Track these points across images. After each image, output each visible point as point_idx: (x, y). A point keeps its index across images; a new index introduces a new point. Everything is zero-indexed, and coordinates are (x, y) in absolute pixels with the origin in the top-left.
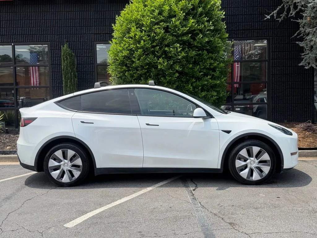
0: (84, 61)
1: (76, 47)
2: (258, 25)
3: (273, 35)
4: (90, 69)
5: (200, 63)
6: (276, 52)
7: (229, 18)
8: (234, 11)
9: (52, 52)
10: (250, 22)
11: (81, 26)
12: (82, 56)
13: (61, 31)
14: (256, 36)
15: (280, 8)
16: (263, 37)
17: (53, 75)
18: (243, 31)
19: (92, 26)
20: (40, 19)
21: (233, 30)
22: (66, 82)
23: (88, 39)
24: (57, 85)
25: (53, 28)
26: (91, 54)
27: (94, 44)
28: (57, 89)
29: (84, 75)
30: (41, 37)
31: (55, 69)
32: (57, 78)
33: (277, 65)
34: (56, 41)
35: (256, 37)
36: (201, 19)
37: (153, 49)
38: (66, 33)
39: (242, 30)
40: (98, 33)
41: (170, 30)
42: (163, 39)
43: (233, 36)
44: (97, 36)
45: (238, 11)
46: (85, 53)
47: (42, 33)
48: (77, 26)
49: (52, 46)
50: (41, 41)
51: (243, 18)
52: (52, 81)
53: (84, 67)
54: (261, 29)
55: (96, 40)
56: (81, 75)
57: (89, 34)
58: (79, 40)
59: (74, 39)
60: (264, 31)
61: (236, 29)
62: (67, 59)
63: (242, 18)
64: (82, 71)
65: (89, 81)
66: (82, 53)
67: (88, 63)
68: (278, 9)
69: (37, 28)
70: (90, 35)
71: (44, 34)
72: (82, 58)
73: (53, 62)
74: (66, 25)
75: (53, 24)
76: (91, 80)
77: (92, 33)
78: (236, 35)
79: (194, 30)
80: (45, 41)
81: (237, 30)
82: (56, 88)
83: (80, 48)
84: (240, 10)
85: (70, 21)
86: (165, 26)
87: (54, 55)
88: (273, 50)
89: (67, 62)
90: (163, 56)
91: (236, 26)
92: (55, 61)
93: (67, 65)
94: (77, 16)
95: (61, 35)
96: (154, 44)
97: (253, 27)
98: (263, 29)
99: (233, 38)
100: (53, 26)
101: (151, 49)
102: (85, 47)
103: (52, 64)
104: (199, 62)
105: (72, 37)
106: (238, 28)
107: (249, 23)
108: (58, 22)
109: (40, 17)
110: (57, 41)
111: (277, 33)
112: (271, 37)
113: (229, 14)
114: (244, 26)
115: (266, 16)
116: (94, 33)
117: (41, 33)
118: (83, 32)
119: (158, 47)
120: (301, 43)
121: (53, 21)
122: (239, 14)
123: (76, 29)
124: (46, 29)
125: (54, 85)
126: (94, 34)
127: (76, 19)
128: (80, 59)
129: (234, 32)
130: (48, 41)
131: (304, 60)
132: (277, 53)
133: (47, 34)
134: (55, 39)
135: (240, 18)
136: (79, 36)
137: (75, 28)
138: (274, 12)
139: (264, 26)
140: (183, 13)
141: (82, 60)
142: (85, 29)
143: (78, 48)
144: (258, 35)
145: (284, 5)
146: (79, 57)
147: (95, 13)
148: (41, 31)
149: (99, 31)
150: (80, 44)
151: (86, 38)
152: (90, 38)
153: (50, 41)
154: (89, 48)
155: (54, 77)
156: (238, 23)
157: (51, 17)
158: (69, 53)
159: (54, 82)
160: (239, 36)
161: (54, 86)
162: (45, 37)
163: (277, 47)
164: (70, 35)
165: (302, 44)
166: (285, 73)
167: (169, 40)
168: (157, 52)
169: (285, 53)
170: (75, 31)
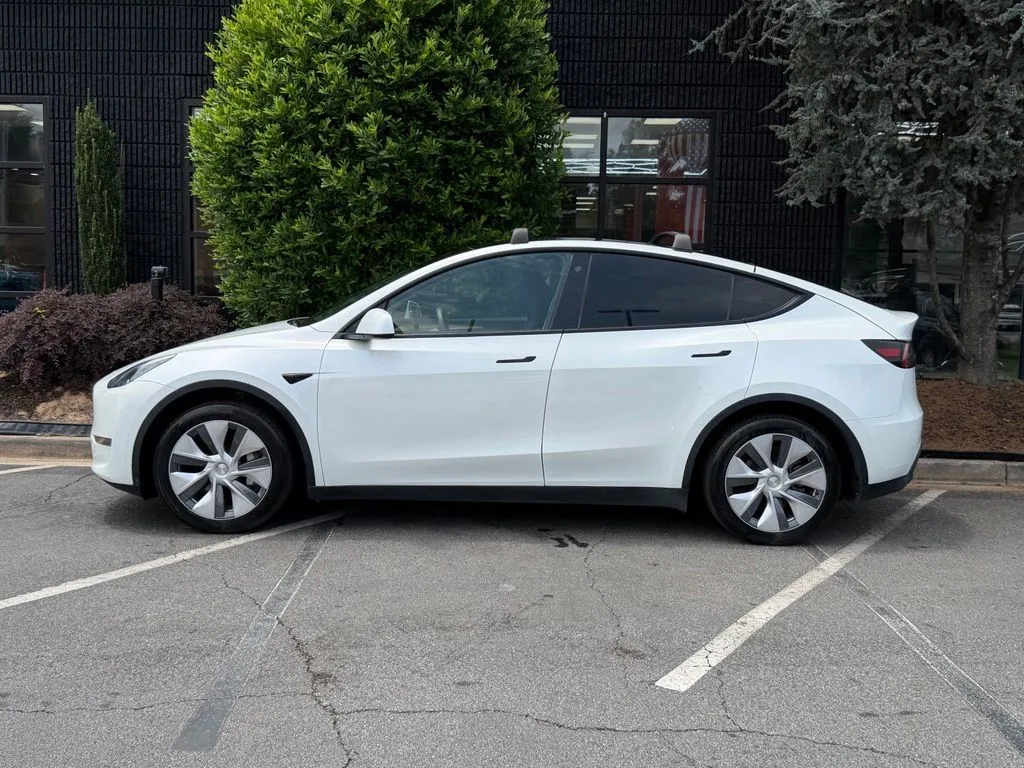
0: (151, 156)
1: (128, 114)
2: (683, 71)
3: (726, 105)
4: (168, 181)
5: (461, 175)
6: (733, 155)
7: (594, 45)
8: (611, 26)
9: (57, 126)
10: (657, 62)
11: (144, 48)
12: (145, 141)
13: (83, 62)
14: (675, 105)
15: (734, 21)
16: (695, 108)
17: (58, 196)
18: (637, 89)
19: (180, 51)
20: (23, 24)
21: (606, 84)
22: (87, 220)
23: (166, 90)
24: (69, 225)
25: (62, 52)
26: (173, 136)
27: (182, 106)
28: (66, 239)
29: (151, 200)
30: (24, 80)
31: (63, 176)
32: (69, 206)
33: (734, 196)
34: (67, 93)
35: (674, 108)
36: (470, 39)
37: (312, 126)
38: (99, 71)
39: (633, 85)
40: (195, 72)
41: (364, 68)
42: (343, 96)
43: (605, 102)
44: (194, 82)
45: (623, 25)
46: (156, 132)
47: (29, 68)
48: (133, 48)
49: (56, 107)
50: (25, 91)
51: (639, 49)
52: (52, 212)
53: (151, 175)
54: (690, 85)
55: (188, 95)
56: (141, 200)
57: (169, 74)
58: (139, 91)
59: (122, 90)
60: (699, 92)
61: (614, 82)
62: (90, 148)
63: (635, 48)
64: (143, 189)
65: (165, 219)
66: (145, 132)
67: (162, 163)
68: (728, 22)
69: (12, 52)
70: (172, 77)
71: (35, 70)
72: (146, 146)
73: (57, 157)
74: (100, 44)
75: (61, 41)
76: (171, 218)
77: (178, 72)
78: (614, 101)
79: (444, 74)
80: (35, 91)
81: (616, 85)
82: (63, 236)
83: (139, 116)
84: (629, 24)
85: (111, 35)
86: (350, 54)
87: (62, 134)
88: (725, 150)
89: (91, 158)
90: (345, 149)
91: (615, 72)
92: (63, 154)
93: (90, 165)
94: (133, 19)
95: (83, 76)
96: (318, 110)
97: (665, 78)
98: (696, 85)
99: (605, 108)
100: (61, 47)
101: (308, 124)
102: (156, 115)
103: (54, 164)
104: (457, 174)
105: (116, 83)
106: (620, 78)
107: (655, 65)
108: (78, 36)
109: (22, 19)
110: (72, 94)
111: (737, 97)
112: (719, 112)
113: (594, 33)
114: (640, 74)
115: (694, 42)
116: (183, 71)
117: (24, 68)
118: (150, 67)
119: (329, 121)
120: (782, 128)
121: (61, 33)
122: (625, 34)
123: (130, 59)
124: (40, 55)
125: (58, 226)
126: (185, 75)
127: (130, 28)
128: (140, 151)
129: (608, 89)
130: (44, 94)
131: (790, 180)
132: (735, 159)
133: (43, 71)
134: (67, 86)
135: (628, 46)
136: (139, 80)
137: (127, 56)
138: (716, 32)
139: (699, 74)
140: (404, 17)
141: (145, 155)
142: (156, 59)
143: (133, 117)
144: (681, 104)
145: (745, 12)
146: (137, 143)
147: (189, 11)
148: (23, 63)
149: (200, 66)
150: (139, 103)
151: (161, 86)
152: (172, 89)
153: (52, 92)
154: (167, 117)
155: (58, 203)
156: (623, 62)
157: (56, 18)
158: (97, 130)
159: (58, 217)
160: (625, 104)
161: (58, 229)
162: (35, 79)
163: (736, 141)
164: (110, 76)
165: (782, 132)
166: (755, 220)
167: (362, 99)
168: (326, 135)
169: (758, 159)
170: (127, 64)
